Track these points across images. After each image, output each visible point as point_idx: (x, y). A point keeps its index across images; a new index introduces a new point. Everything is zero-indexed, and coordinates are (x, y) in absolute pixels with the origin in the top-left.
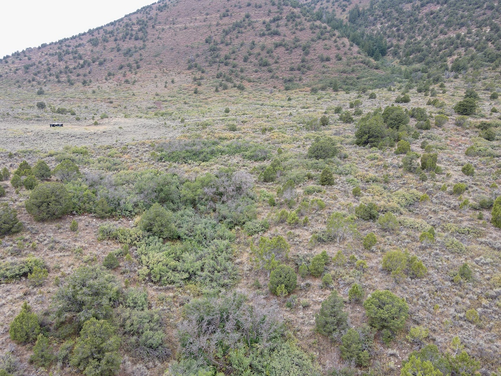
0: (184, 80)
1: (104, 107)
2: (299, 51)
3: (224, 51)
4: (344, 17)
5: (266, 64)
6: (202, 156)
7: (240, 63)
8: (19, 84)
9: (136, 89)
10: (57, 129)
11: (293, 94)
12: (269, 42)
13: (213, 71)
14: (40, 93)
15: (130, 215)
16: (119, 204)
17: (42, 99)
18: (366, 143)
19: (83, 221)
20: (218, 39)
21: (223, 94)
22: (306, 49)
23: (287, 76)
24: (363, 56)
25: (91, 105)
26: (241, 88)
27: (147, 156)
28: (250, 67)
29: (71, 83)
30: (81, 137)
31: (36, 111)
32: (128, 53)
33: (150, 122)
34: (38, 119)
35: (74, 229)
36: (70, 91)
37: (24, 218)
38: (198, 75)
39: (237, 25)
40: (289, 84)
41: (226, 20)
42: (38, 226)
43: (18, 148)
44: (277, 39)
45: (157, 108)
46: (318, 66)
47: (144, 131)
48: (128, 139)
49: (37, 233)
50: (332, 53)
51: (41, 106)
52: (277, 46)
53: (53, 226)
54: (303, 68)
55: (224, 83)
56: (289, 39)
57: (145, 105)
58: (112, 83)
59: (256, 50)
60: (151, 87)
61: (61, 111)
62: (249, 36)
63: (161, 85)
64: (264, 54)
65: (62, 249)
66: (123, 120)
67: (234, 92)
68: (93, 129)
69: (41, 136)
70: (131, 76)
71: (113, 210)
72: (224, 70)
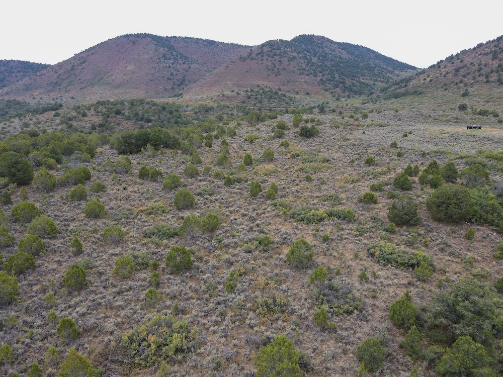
8: (446, 87)
10: (474, 132)
14: (465, 95)
17: (466, 101)
19: (481, 232)
29: (501, 82)
30: (499, 141)
31: (457, 113)
34: (457, 121)
35: (469, 237)
36: (497, 91)
43: (432, 148)
51: (463, 108)
53: (448, 228)
61: (483, 113)
65: (452, 254)
69: (456, 138)
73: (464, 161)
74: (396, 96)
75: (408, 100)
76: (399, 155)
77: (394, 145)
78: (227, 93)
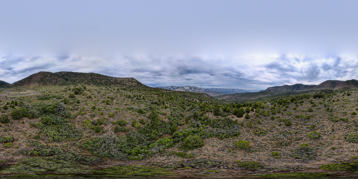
0: (37, 84)
1: (25, 89)
2: (56, 80)
3: (44, 80)
4: (61, 75)
5: (51, 82)
6: (48, 99)
7: (46, 81)
8: (14, 86)
9: (30, 86)
10: (19, 93)
11: (55, 86)
12: (51, 78)
13: (42, 83)
14: (17, 87)
15: (38, 117)
16: (34, 114)
17: (17, 88)
18: (77, 94)
19: (25, 119)
20: (42, 78)
21: (44, 86)
22: (57, 79)
23: (54, 83)
24: (65, 81)
25: (24, 89)
26: (47, 85)
27: (36, 98)
28: (48, 82)
29: (21, 86)
30: (23, 94)
31: (16, 90)
32: (29, 81)
33: (34, 91)
35: (23, 123)
36: (21, 87)
37: (10, 118)
38: (40, 84)
39: (45, 76)
40: (55, 85)
41: (43, 76)
42: (13, 121)
43: (13, 96)
44: (52, 78)
45: (34, 89)
46: (59, 82)
47: (33, 93)
48: (31, 95)
49: (13, 123)
50: (61, 80)
52: (52, 79)
53: (17, 121)
54: (57, 82)
55: (44, 85)
56: (54, 78)
57: (32, 88)
58: (27, 85)
59: (49, 80)
60: (32, 86)
61: (20, 90)
62: (47, 78)
63: (34, 85)
64: (50, 80)
65: (19, 131)
66: (29, 91)
67: (46, 86)
68: (24, 93)
69: (16, 94)
70: (29, 84)
71: (33, 116)
72: (44, 83)
73: (18, 99)
74: (8, 88)
75: (10, 88)
76: (7, 99)
77: (6, 97)
78: (341, 88)
